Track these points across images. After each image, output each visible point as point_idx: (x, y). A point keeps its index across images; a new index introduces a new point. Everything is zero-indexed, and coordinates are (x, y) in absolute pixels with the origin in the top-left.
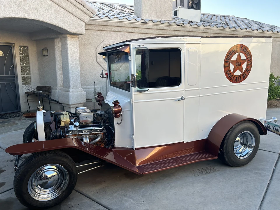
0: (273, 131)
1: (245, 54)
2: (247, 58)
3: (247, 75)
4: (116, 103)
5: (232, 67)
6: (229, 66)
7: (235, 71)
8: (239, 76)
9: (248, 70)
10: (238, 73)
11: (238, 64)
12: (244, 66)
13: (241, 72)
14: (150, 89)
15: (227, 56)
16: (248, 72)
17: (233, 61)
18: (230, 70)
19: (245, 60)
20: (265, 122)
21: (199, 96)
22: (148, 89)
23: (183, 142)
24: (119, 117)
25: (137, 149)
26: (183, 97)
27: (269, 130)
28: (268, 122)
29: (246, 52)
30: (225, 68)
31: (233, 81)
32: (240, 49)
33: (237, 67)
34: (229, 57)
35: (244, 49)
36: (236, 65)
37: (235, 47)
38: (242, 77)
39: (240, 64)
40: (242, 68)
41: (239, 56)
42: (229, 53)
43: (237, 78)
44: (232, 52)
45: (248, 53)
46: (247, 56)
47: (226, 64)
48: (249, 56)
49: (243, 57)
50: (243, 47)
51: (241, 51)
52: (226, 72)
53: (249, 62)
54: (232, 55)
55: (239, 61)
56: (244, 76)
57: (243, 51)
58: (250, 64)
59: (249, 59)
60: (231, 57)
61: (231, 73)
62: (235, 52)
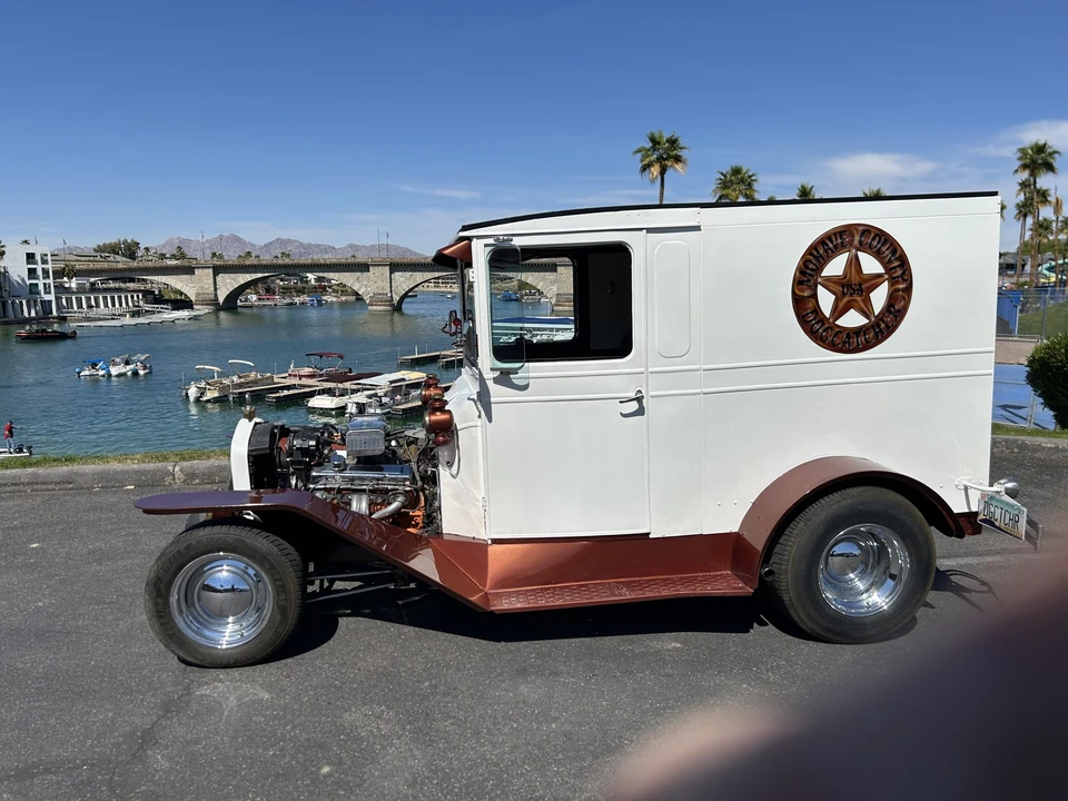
0: (1003, 526)
1: (878, 255)
2: (888, 270)
3: (891, 329)
4: (438, 403)
5: (826, 300)
6: (815, 296)
7: (839, 311)
8: (858, 331)
10: (852, 319)
11: (853, 289)
12: (879, 298)
13: (867, 316)
15: (805, 261)
16: (896, 317)
17: (828, 279)
18: (817, 310)
19: (880, 276)
20: (983, 496)
21: (699, 391)
22: (520, 364)
23: (648, 534)
24: (445, 443)
25: (495, 541)
26: (640, 391)
27: (992, 524)
28: (992, 498)
29: (884, 249)
30: (798, 302)
31: (833, 347)
32: (857, 239)
33: (846, 299)
34: (811, 266)
35: (873, 239)
36: (844, 294)
37: (835, 234)
38: (872, 335)
39: (862, 290)
40: (868, 301)
41: (854, 263)
42: (811, 254)
43: (848, 336)
44: (826, 251)
45: (894, 252)
46: (890, 261)
47: (802, 291)
48: (896, 264)
49: (870, 265)
50: (869, 232)
51: (862, 247)
52: (804, 316)
53: (898, 282)
54: (826, 262)
55: (855, 279)
56: (881, 331)
57: (870, 246)
58: (903, 290)
59: (899, 272)
60: (820, 268)
61: (822, 319)
62: (837, 251)
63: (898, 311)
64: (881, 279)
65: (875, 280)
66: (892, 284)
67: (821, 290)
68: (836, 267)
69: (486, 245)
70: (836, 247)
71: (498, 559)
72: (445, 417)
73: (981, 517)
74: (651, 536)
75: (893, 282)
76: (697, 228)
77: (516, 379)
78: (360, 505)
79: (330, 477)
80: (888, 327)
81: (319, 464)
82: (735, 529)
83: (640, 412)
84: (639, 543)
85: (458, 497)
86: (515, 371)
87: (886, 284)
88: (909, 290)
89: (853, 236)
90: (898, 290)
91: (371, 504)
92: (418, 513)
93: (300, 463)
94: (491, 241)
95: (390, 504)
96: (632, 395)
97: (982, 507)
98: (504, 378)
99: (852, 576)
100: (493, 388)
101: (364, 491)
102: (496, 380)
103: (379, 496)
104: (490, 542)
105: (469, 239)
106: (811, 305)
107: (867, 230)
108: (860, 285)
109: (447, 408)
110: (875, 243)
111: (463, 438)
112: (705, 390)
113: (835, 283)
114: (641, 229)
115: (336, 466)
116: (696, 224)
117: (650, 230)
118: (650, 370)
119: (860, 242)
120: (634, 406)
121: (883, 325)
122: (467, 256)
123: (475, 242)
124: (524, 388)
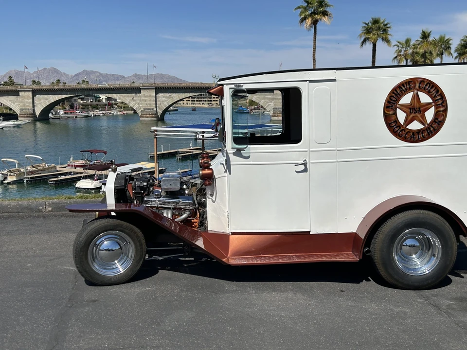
1: (429, 93)
2: (434, 101)
3: (436, 131)
4: (206, 165)
5: (401, 116)
6: (395, 114)
7: (408, 121)
8: (419, 132)
10: (415, 126)
11: (415, 110)
12: (430, 115)
13: (423, 124)
15: (390, 96)
16: (439, 124)
17: (403, 105)
18: (397, 121)
19: (430, 104)
21: (335, 160)
22: (246, 146)
23: (310, 232)
24: (209, 184)
25: (234, 234)
26: (305, 160)
29: (432, 90)
30: (387, 117)
31: (405, 139)
32: (417, 85)
33: (412, 116)
34: (393, 99)
35: (426, 85)
36: (411, 113)
37: (406, 83)
38: (426, 133)
39: (420, 111)
40: (424, 117)
41: (416, 98)
42: (393, 93)
43: (413, 134)
44: (401, 91)
45: (437, 92)
46: (435, 96)
47: (389, 111)
48: (438, 98)
49: (425, 98)
50: (424, 82)
51: (420, 89)
52: (390, 124)
53: (440, 107)
54: (401, 97)
55: (417, 105)
56: (431, 132)
57: (425, 89)
58: (443, 111)
59: (440, 102)
60: (399, 100)
61: (400, 126)
62: (407, 91)
63: (440, 122)
64: (431, 106)
65: (427, 106)
66: (436, 108)
67: (398, 111)
68: (406, 99)
69: (230, 88)
70: (406, 89)
72: (210, 172)
74: (311, 233)
75: (437, 107)
76: (335, 80)
77: (244, 153)
78: (168, 214)
79: (154, 201)
80: (434, 129)
81: (148, 195)
82: (354, 231)
83: (305, 170)
84: (305, 235)
85: (215, 211)
86: (243, 149)
87: (433, 108)
88: (446, 110)
89: (415, 84)
90: (440, 111)
91: (173, 215)
92: (196, 221)
93: (139, 193)
94: (233, 86)
95: (182, 215)
96: (302, 162)
98: (238, 153)
100: (231, 156)
101: (170, 208)
102: (234, 154)
103: (178, 211)
104: (230, 234)
105: (223, 85)
106: (393, 118)
107: (423, 81)
108: (419, 108)
109: (210, 167)
110: (427, 87)
111: (218, 182)
112: (338, 160)
113: (406, 107)
114: (306, 81)
115: (156, 195)
116: (334, 78)
117: (310, 81)
118: (311, 150)
119: (419, 87)
120: (302, 167)
121: (432, 129)
122: (220, 94)
123: (225, 87)
124: (248, 158)
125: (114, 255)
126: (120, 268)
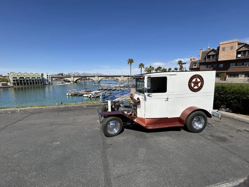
0: (216, 116)
1: (199, 79)
3: (201, 89)
4: (138, 99)
5: (193, 85)
6: (191, 84)
7: (194, 86)
8: (197, 89)
9: (202, 86)
10: (196, 87)
11: (196, 83)
12: (199, 84)
13: (198, 87)
14: (153, 93)
17: (193, 82)
18: (191, 86)
19: (200, 81)
20: (212, 112)
23: (168, 117)
24: (139, 104)
25: (146, 118)
26: (168, 97)
27: (214, 116)
28: (214, 112)
30: (189, 85)
31: (193, 91)
37: (194, 76)
40: (198, 85)
41: (196, 80)
43: (195, 90)
45: (202, 78)
47: (189, 83)
48: (202, 80)
49: (199, 80)
51: (197, 78)
54: (193, 80)
55: (196, 82)
56: (199, 89)
57: (199, 77)
60: (192, 80)
61: (192, 87)
62: (194, 78)
65: (199, 82)
67: (192, 83)
68: (194, 80)
71: (146, 121)
73: (212, 115)
75: (201, 82)
76: (176, 75)
78: (126, 113)
79: (121, 109)
81: (120, 107)
82: (179, 117)
83: (168, 100)
84: (167, 119)
85: (140, 112)
86: (150, 94)
87: (200, 83)
88: (203, 83)
89: (196, 76)
91: (127, 113)
92: (133, 114)
93: (118, 107)
94: (148, 76)
95: (130, 113)
96: (166, 98)
97: (212, 113)
98: (148, 95)
99: (195, 123)
100: (146, 97)
101: (126, 111)
102: (147, 96)
103: (128, 112)
105: (144, 76)
107: (198, 75)
111: (141, 104)
112: (176, 97)
117: (170, 75)
118: (169, 94)
120: (167, 99)
122: (144, 78)
123: (145, 76)
124: (151, 97)
125: (114, 127)
126: (116, 131)
